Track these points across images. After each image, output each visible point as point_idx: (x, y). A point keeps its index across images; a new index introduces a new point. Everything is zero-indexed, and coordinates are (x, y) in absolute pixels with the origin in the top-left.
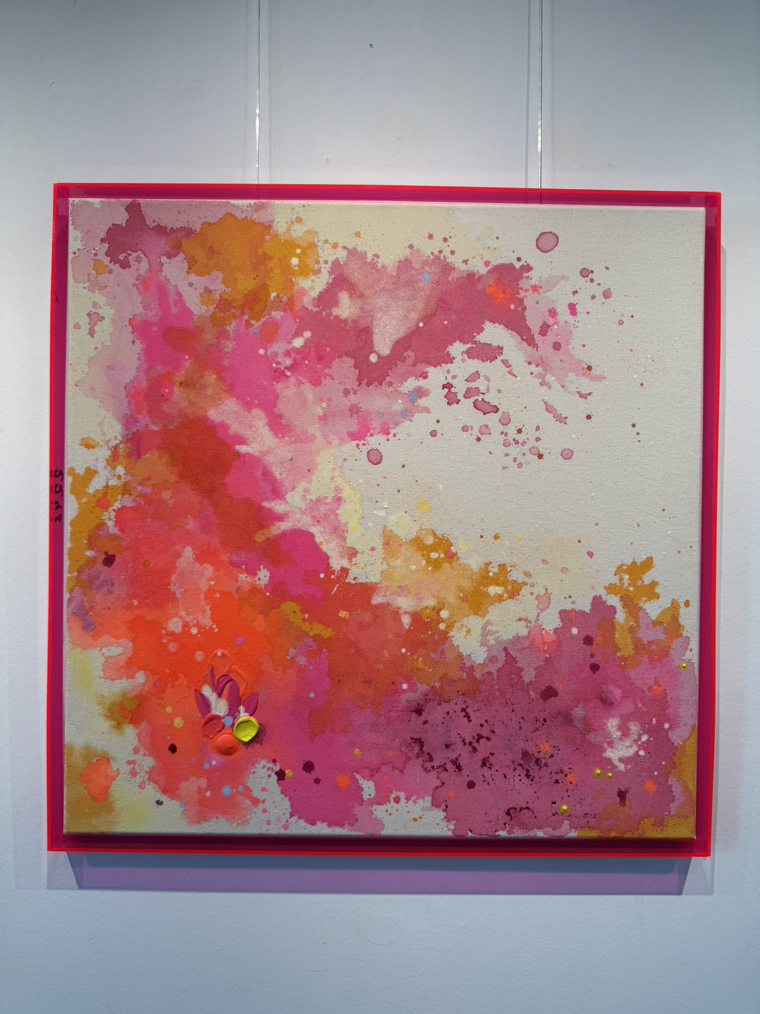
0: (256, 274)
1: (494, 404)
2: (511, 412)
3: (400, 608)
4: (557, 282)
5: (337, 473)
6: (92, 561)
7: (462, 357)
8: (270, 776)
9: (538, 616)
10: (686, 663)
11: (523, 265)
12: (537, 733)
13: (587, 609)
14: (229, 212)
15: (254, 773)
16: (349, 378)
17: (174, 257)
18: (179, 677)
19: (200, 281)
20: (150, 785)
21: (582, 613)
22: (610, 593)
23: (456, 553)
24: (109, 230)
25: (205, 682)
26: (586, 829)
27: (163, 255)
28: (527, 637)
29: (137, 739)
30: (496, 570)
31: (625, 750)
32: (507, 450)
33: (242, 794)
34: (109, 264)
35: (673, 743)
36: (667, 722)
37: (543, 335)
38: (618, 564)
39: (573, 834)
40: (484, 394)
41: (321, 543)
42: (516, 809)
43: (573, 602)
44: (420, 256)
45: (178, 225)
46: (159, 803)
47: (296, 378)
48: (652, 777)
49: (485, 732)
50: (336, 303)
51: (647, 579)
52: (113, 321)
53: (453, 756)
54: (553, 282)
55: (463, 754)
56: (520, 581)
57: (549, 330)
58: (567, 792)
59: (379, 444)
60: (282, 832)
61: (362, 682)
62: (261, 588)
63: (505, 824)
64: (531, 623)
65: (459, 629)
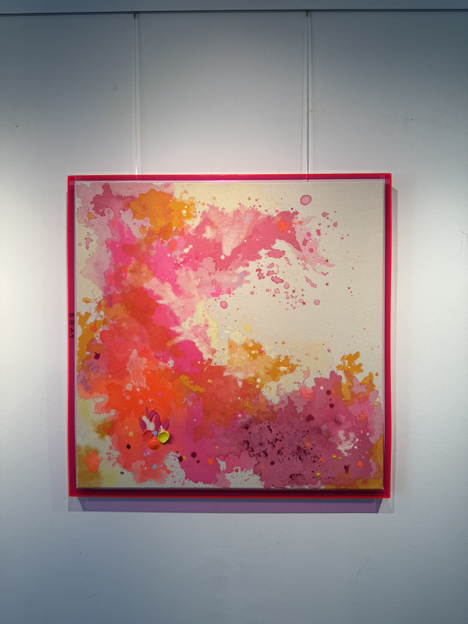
0: (166, 218)
1: (281, 279)
2: (290, 283)
3: (237, 378)
4: (311, 219)
5: (205, 313)
6: (89, 357)
7: (265, 256)
8: (175, 459)
9: (304, 381)
10: (377, 403)
11: (294, 212)
12: (304, 438)
13: (328, 377)
14: (152, 188)
15: (168, 458)
16: (211, 267)
17: (127, 210)
18: (131, 412)
19: (139, 222)
20: (117, 464)
21: (325, 379)
22: (339, 369)
23: (264, 351)
24: (94, 197)
25: (144, 414)
26: (329, 485)
27: (121, 209)
28: (299, 391)
29: (111, 442)
30: (283, 359)
31: (347, 446)
32: (287, 301)
33: (162, 468)
34: (95, 214)
35: (371, 443)
36: (368, 432)
37: (304, 245)
38: (343, 355)
39: (323, 487)
40: (276, 274)
41: (199, 347)
42: (294, 475)
43: (321, 374)
44: (244, 208)
45: (128, 195)
46: (122, 473)
47: (185, 267)
48: (361, 459)
49: (279, 437)
50: (204, 231)
51: (357, 362)
52: (98, 242)
53: (264, 449)
54: (309, 220)
55: (269, 448)
56: (295, 364)
57: (307, 243)
58: (319, 466)
59: (226, 298)
60: (182, 486)
61: (219, 414)
62: (170, 369)
63: (289, 482)
64: (301, 384)
65: (266, 387)
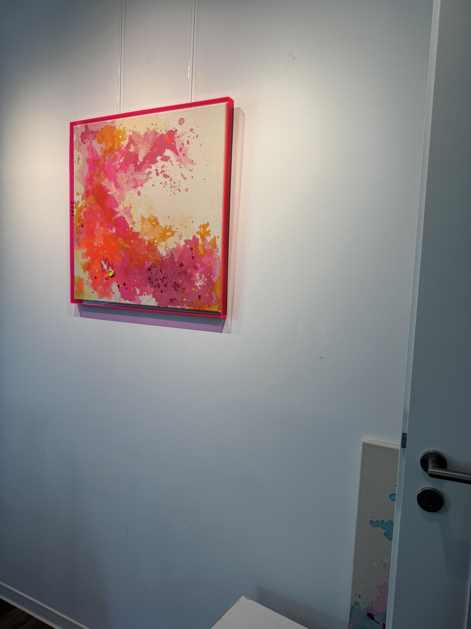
0: (112, 142)
1: (168, 175)
2: (172, 177)
3: (145, 239)
5: (130, 199)
6: (79, 226)
7: (160, 161)
8: (116, 286)
9: (179, 242)
10: (218, 256)
11: (175, 130)
12: (178, 277)
13: (191, 239)
14: (106, 125)
15: (113, 285)
16: (133, 170)
17: (95, 139)
18: (97, 258)
19: (100, 146)
20: (91, 287)
21: (190, 240)
22: (197, 234)
23: (159, 223)
24: (81, 134)
25: (102, 260)
26: (190, 306)
27: (92, 139)
28: (176, 248)
29: (88, 275)
30: (168, 227)
31: (201, 283)
32: (171, 189)
33: (111, 291)
34: (82, 144)
35: (214, 282)
36: (212, 275)
37: (180, 152)
38: (200, 225)
39: (187, 308)
40: (165, 172)
41: (127, 220)
42: (172, 299)
43: (188, 237)
44: (150, 131)
45: (95, 130)
46: (93, 292)
47: (121, 171)
48: (207, 292)
49: (165, 276)
50: (130, 148)
51: (207, 230)
52: (83, 159)
53: (158, 283)
54: (183, 134)
55: (160, 282)
56: (174, 231)
57: (182, 150)
58: (185, 295)
59: (140, 189)
60: (119, 302)
61: (137, 261)
62: (113, 234)
63: (170, 303)
64: (177, 243)
65: (160, 246)
